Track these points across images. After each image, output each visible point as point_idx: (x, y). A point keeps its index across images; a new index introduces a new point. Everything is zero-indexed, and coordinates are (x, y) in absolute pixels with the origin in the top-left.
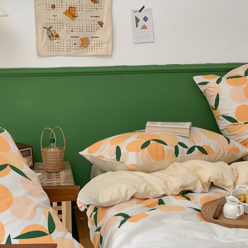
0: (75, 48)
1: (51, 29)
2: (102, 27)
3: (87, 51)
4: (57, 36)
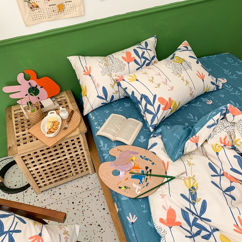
0: (54, 14)
3: (64, 14)
4: (37, 7)
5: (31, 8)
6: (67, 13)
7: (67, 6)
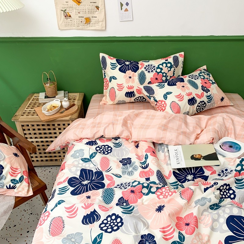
0: (82, 24)
1: (66, 11)
2: (98, 10)
4: (70, 16)
5: (66, 16)
6: (92, 26)
7: (93, 20)
